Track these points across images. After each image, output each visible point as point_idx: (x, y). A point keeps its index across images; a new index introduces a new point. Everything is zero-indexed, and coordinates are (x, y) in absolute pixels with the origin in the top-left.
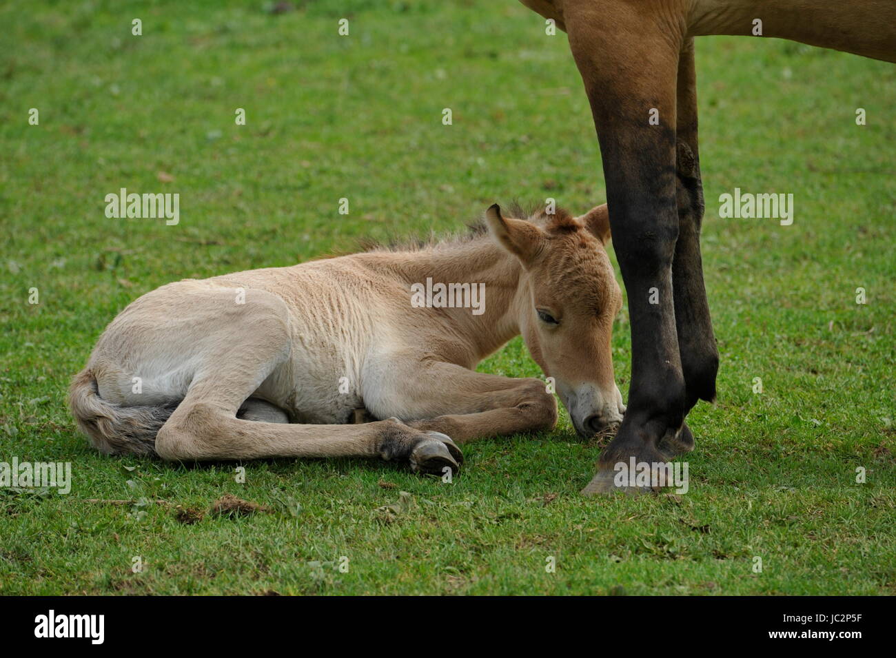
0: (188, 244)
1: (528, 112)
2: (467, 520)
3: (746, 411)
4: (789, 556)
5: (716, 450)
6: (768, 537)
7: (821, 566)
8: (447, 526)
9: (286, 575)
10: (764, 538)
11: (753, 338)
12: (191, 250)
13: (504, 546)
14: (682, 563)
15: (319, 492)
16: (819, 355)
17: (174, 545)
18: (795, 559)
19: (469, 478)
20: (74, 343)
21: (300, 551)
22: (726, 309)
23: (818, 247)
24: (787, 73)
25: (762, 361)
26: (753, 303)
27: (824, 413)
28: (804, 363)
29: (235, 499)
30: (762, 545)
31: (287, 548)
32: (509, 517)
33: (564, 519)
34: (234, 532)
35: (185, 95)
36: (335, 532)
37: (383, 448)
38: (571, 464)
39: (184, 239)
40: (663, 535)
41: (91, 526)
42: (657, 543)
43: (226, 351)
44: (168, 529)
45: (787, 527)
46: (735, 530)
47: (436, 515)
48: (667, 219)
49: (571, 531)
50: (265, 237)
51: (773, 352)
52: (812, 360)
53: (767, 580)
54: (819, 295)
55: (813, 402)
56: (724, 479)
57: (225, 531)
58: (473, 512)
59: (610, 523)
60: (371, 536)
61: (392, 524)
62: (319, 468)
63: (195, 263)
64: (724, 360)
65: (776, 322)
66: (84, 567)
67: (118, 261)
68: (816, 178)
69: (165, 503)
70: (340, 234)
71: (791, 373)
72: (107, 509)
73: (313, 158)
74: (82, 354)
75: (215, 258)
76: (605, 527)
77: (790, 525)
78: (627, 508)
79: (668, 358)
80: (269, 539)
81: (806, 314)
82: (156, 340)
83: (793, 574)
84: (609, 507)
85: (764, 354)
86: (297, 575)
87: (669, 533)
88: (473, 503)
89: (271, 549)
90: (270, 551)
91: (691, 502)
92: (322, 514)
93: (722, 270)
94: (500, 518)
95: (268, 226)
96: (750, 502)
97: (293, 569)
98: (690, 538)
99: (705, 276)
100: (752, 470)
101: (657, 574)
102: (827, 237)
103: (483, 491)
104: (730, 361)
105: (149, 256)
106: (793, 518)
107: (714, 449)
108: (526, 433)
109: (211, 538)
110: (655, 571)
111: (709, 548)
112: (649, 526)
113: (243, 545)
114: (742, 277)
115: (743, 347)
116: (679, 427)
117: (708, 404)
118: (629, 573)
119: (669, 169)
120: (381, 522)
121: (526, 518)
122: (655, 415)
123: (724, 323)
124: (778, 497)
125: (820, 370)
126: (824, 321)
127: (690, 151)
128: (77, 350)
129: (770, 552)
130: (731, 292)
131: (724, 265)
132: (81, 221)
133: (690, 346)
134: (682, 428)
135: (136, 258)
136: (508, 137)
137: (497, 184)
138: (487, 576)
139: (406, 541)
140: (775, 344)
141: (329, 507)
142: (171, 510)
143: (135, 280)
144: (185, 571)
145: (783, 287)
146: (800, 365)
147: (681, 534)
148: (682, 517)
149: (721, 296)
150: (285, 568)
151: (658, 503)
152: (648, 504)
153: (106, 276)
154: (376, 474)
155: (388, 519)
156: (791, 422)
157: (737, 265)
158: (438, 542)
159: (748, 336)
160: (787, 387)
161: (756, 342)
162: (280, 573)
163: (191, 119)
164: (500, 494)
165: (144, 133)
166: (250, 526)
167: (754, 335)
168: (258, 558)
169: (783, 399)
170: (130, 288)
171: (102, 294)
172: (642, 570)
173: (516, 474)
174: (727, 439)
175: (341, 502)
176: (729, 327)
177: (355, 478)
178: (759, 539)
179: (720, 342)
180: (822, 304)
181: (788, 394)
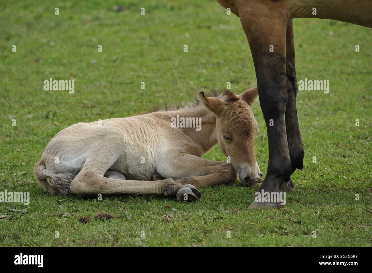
0: (83, 107)
1: (224, 51)
2: (201, 220)
3: (316, 173)
4: (335, 233)
5: (303, 190)
6: (326, 225)
7: (348, 237)
8: (192, 223)
9: (125, 244)
10: (324, 226)
11: (318, 143)
12: (84, 109)
13: (216, 230)
14: (290, 237)
15: (139, 209)
16: (346, 150)
17: (79, 232)
18: (337, 234)
19: (201, 202)
20: (37, 149)
21: (131, 234)
22: (307, 131)
23: (345, 105)
24: (331, 33)
25: (322, 153)
26: (318, 128)
27: (348, 174)
28: (340, 153)
29: (104, 213)
30: (323, 229)
31: (126, 232)
32: (218, 219)
33: (241, 219)
34: (104, 226)
35: (82, 46)
36: (146, 226)
37: (164, 191)
38: (243, 196)
39: (82, 105)
40: (282, 225)
41: (44, 225)
42: (280, 229)
43: (99, 150)
44: (77, 225)
45: (334, 221)
46: (312, 223)
47: (188, 218)
48: (283, 94)
49: (244, 224)
50: (116, 104)
51: (327, 149)
52: (343, 152)
53: (326, 244)
54: (346, 125)
55: (344, 169)
56: (307, 202)
57: (100, 226)
58: (203, 217)
59: (260, 221)
60: (161, 227)
61: (170, 222)
62: (139, 199)
63: (86, 115)
64: (306, 152)
65: (328, 136)
66: (42, 242)
67: (55, 114)
68: (344, 76)
69: (75, 215)
70: (146, 102)
71: (335, 157)
72: (51, 217)
73: (135, 71)
74: (40, 153)
75: (94, 113)
76: (258, 222)
77: (335, 221)
78: (267, 214)
79: (284, 152)
80: (118, 229)
81: (340, 133)
82: (69, 146)
83: (336, 241)
84: (259, 214)
85: (323, 150)
86: (130, 244)
87: (285, 224)
88: (203, 213)
89: (119, 233)
90: (119, 234)
91: (294, 212)
92: (140, 218)
93: (305, 115)
94: (214, 219)
95: (117, 99)
96: (318, 211)
97: (129, 241)
98: (294, 226)
99: (298, 118)
100: (319, 198)
101: (280, 241)
102: (349, 101)
103: (207, 208)
104: (309, 153)
105: (67, 112)
106: (336, 218)
107: (303, 189)
108: (225, 184)
109: (94, 229)
110: (279, 240)
111: (301, 231)
112: (276, 222)
113: (108, 232)
114: (314, 118)
115: (314, 147)
116: (289, 181)
117: (300, 170)
118: (268, 241)
119: (283, 73)
120: (165, 222)
121: (225, 219)
122: (279, 176)
123: (306, 137)
124: (330, 209)
125: (347, 156)
126: (348, 135)
127: (292, 66)
128: (38, 152)
129: (327, 232)
130: (309, 124)
131: (306, 113)
132: (39, 98)
133: (292, 147)
134: (290, 181)
135: (62, 113)
136: (215, 61)
137: (211, 81)
138: (209, 243)
139: (175, 229)
140: (328, 145)
141: (143, 215)
142: (78, 218)
143: (62, 122)
144: (84, 243)
145: (331, 122)
146: (338, 154)
147: (290, 225)
148: (290, 218)
149: (305, 126)
150: (125, 241)
151: (280, 212)
152: (276, 212)
153: (50, 121)
154: (163, 201)
155: (168, 220)
156: (335, 178)
157: (312, 113)
158: (189, 229)
159: (316, 142)
160: (333, 163)
161: (320, 145)
162: (123, 243)
163: (84, 55)
164: (214, 209)
165: (65, 61)
166: (111, 224)
167: (319, 142)
168: (114, 237)
169: (331, 168)
170: (59, 126)
171: (48, 128)
172: (274, 240)
173: (220, 201)
174: (308, 185)
175: (148, 213)
176: (308, 138)
177: (154, 203)
178: (322, 226)
179: (305, 145)
180: (347, 128)
181: (333, 166)
